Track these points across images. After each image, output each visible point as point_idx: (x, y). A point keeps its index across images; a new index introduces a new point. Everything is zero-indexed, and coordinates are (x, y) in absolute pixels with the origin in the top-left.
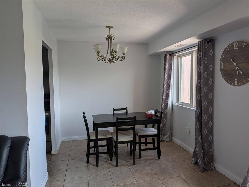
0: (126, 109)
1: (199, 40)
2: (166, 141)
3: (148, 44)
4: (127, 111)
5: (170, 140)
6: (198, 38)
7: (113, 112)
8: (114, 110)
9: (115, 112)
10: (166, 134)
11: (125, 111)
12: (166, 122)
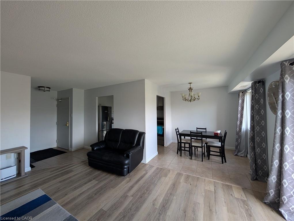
0: (206, 129)
1: (252, 82)
2: (241, 156)
3: (228, 86)
4: (206, 130)
5: (246, 156)
6: (252, 81)
7: (197, 130)
8: (197, 128)
9: (198, 130)
10: (242, 151)
11: (205, 130)
12: (240, 142)
